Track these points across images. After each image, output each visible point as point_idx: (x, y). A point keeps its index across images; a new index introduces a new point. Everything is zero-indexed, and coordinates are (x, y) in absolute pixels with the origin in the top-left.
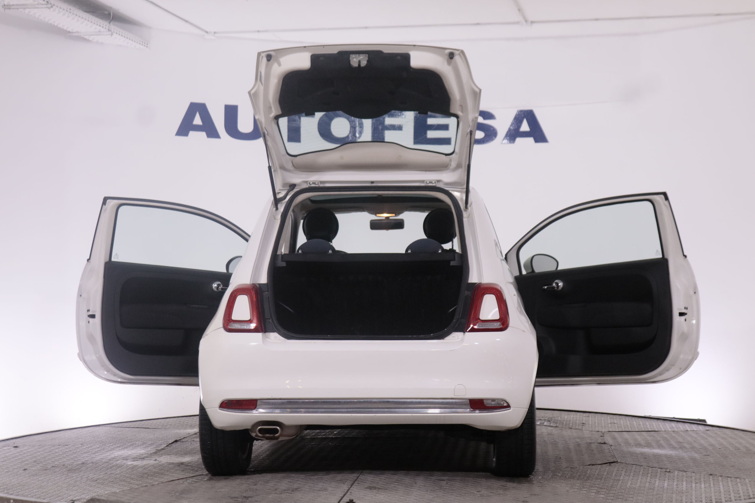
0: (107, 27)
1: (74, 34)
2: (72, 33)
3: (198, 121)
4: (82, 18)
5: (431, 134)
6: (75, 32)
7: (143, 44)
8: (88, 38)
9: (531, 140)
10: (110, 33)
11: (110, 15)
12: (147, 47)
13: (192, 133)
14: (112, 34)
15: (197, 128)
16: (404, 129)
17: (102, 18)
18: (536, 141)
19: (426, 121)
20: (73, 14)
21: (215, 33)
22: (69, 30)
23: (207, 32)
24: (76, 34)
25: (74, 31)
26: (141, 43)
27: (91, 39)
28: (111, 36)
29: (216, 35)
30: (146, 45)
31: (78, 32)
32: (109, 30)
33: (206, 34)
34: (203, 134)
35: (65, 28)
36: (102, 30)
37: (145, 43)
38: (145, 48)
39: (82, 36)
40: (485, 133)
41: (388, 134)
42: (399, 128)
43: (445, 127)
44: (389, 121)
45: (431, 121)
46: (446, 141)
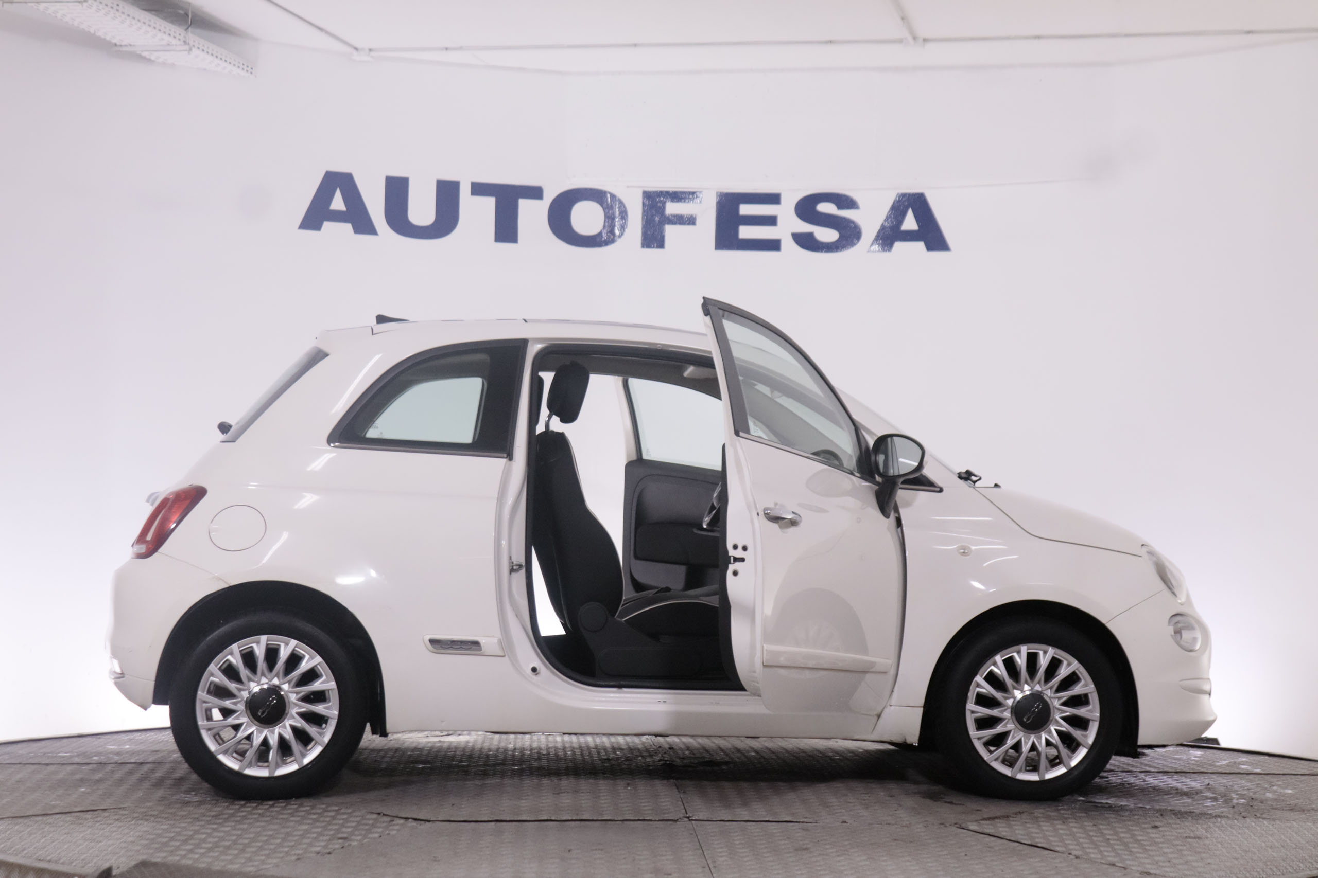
0: (181, 37)
1: (124, 49)
2: (121, 46)
3: (338, 203)
4: (139, 21)
5: (746, 232)
6: (126, 46)
7: (245, 67)
8: (148, 57)
9: (920, 245)
10: (187, 47)
11: (188, 16)
12: (251, 73)
13: (327, 225)
14: (190, 50)
15: (337, 217)
16: (698, 221)
17: (172, 22)
18: (930, 248)
19: (737, 210)
20: (123, 13)
21: (370, 50)
22: (114, 41)
23: (356, 49)
24: (128, 49)
25: (123, 44)
26: (242, 66)
27: (153, 58)
28: (189, 53)
29: (372, 54)
30: (249, 69)
31: (130, 45)
32: (185, 42)
33: (355, 52)
34: (348, 227)
35: (108, 38)
36: (174, 42)
37: (248, 67)
38: (247, 74)
39: (138, 53)
40: (840, 233)
41: (670, 231)
42: (690, 221)
43: (771, 221)
44: (672, 208)
45: (746, 209)
46: (773, 245)
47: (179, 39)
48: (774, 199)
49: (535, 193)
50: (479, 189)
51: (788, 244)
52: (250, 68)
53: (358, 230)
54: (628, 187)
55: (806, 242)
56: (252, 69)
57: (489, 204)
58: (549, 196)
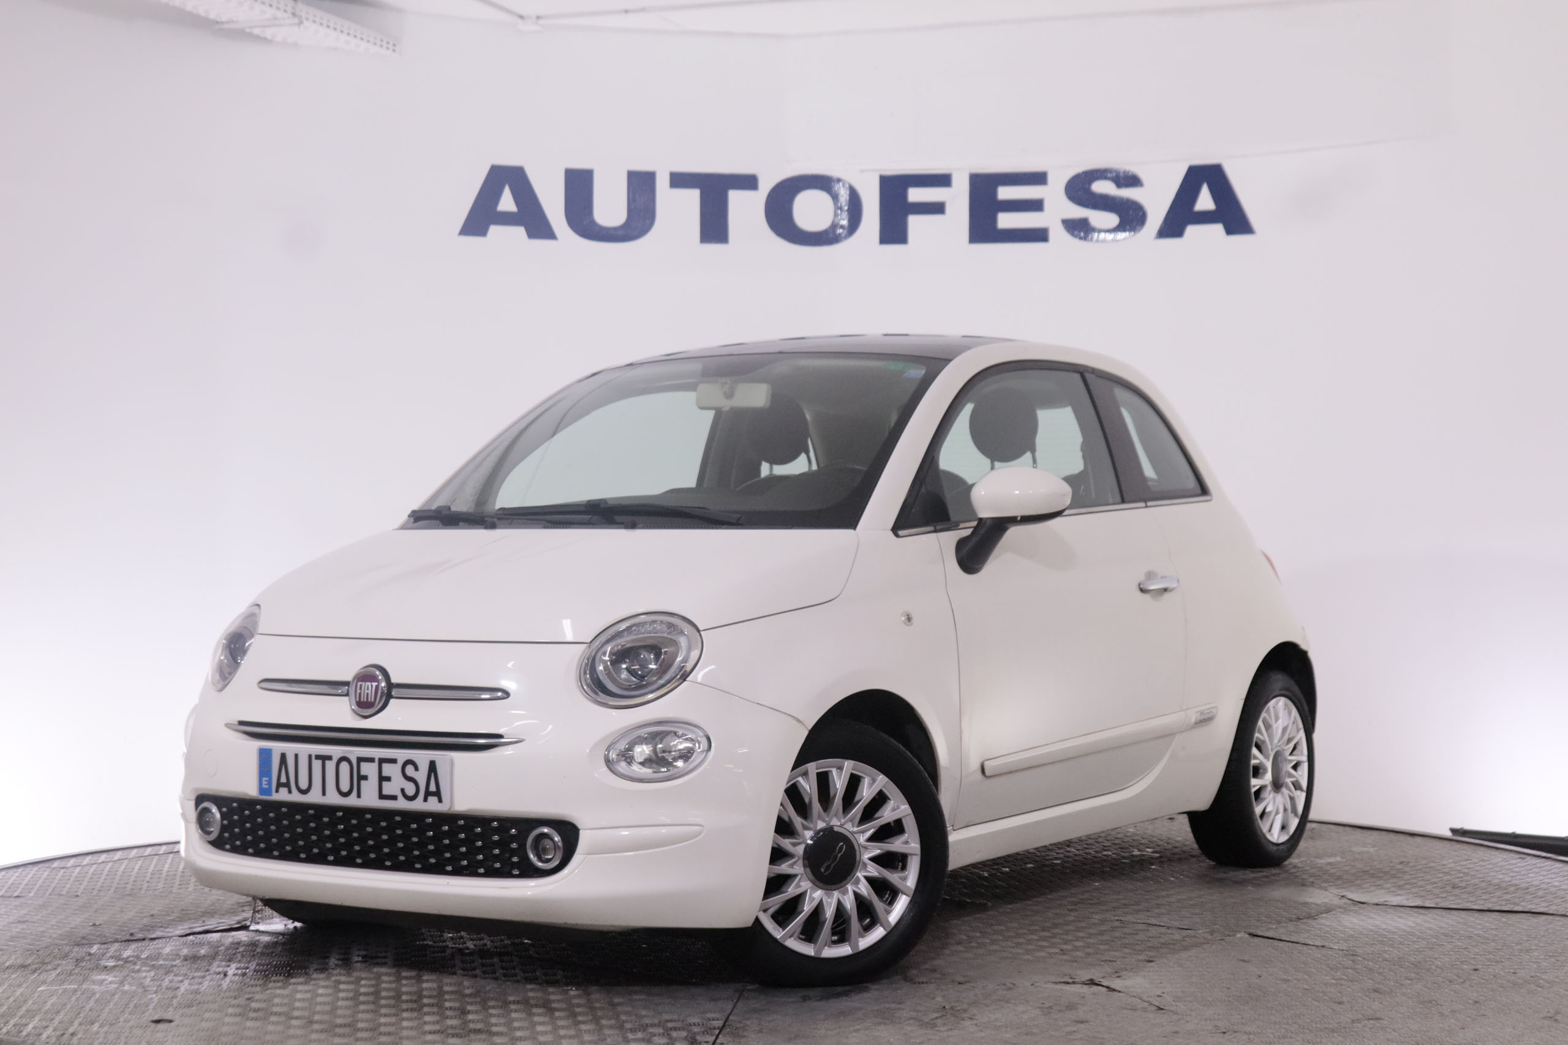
0: (289, 9)
1: (225, 26)
2: (222, 23)
3: (507, 203)
5: (1006, 221)
6: (227, 22)
7: (384, 44)
8: (262, 35)
9: (1218, 229)
10: (296, 20)
12: (394, 51)
13: (494, 230)
14: (301, 23)
15: (507, 219)
16: (948, 209)
18: (1230, 231)
19: (995, 193)
21: (538, 18)
22: (212, 16)
23: (521, 17)
24: (232, 26)
25: (224, 18)
26: (379, 43)
27: (269, 37)
28: (299, 27)
29: (541, 22)
30: (391, 46)
31: (233, 22)
32: (294, 14)
33: (520, 21)
34: (520, 231)
35: (201, 12)
36: (280, 14)
37: (388, 43)
38: (390, 52)
39: (248, 30)
40: (1120, 216)
41: (915, 222)
42: (938, 208)
43: (1036, 205)
44: (915, 195)
45: (1005, 193)
46: (1039, 235)
47: (285, 11)
48: (1039, 178)
49: (749, 182)
50: (679, 180)
51: (1057, 233)
52: (392, 44)
53: (532, 234)
54: (862, 171)
55: (1079, 228)
56: (394, 45)
57: (693, 197)
58: (766, 186)
